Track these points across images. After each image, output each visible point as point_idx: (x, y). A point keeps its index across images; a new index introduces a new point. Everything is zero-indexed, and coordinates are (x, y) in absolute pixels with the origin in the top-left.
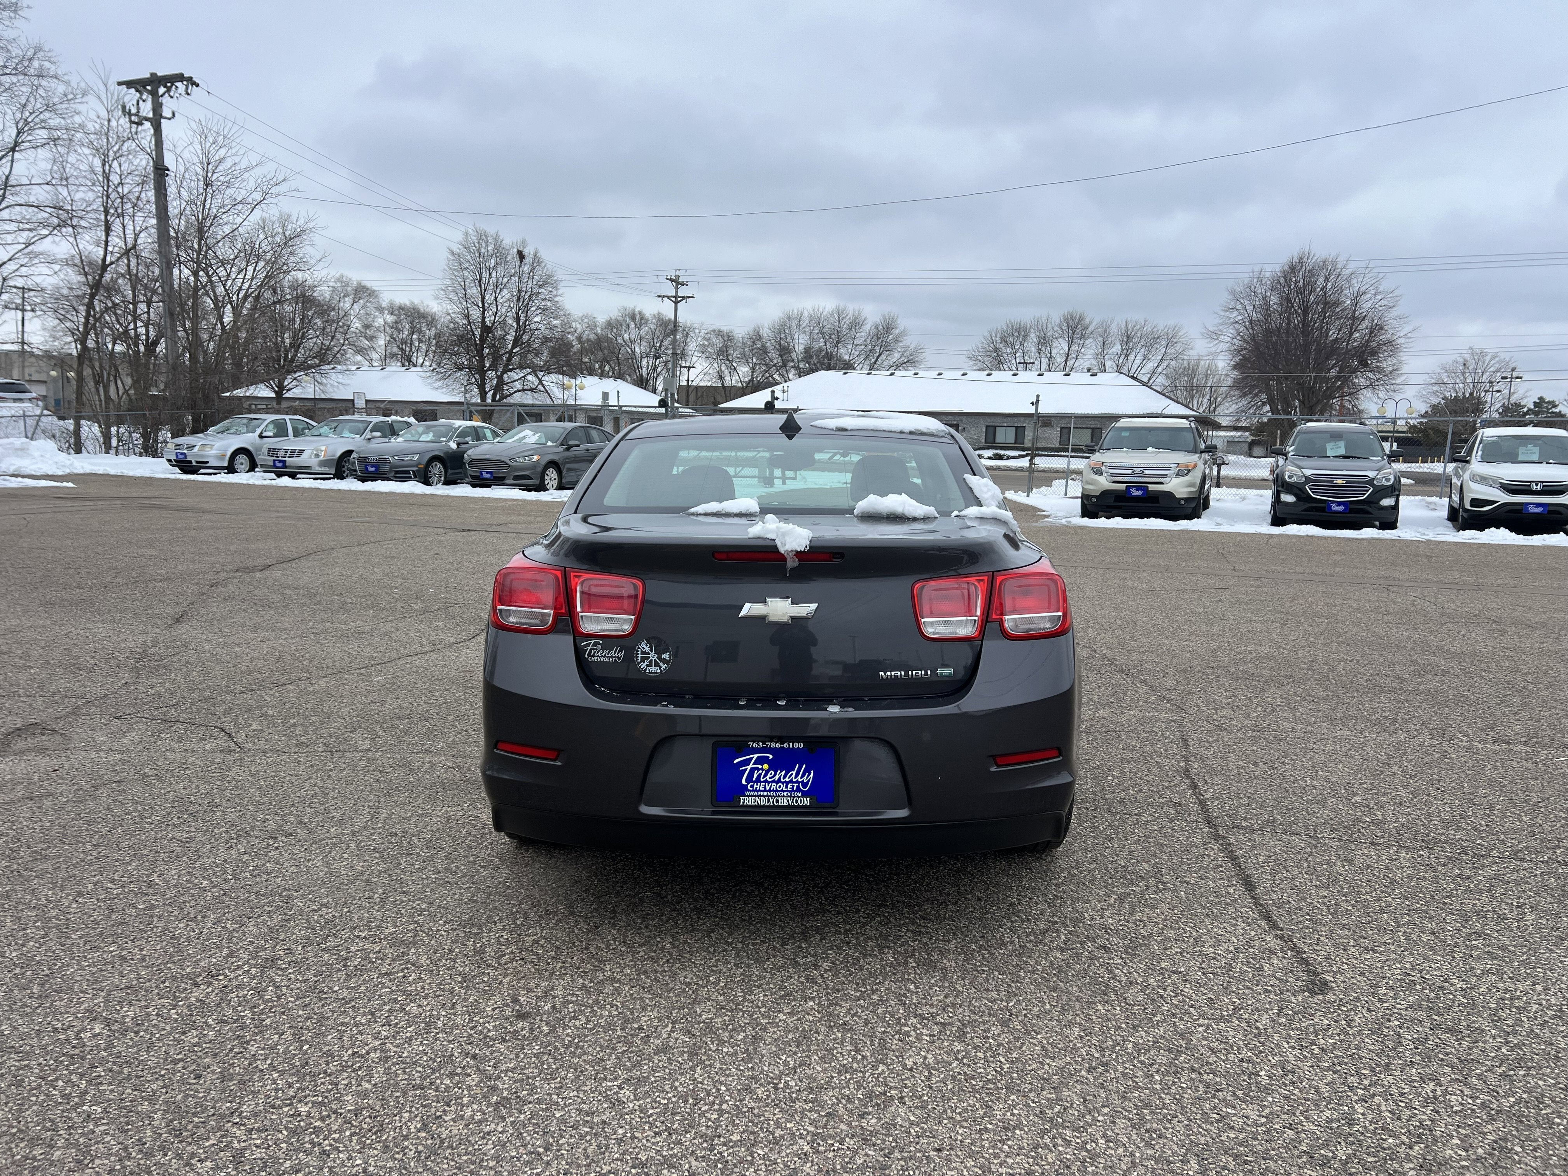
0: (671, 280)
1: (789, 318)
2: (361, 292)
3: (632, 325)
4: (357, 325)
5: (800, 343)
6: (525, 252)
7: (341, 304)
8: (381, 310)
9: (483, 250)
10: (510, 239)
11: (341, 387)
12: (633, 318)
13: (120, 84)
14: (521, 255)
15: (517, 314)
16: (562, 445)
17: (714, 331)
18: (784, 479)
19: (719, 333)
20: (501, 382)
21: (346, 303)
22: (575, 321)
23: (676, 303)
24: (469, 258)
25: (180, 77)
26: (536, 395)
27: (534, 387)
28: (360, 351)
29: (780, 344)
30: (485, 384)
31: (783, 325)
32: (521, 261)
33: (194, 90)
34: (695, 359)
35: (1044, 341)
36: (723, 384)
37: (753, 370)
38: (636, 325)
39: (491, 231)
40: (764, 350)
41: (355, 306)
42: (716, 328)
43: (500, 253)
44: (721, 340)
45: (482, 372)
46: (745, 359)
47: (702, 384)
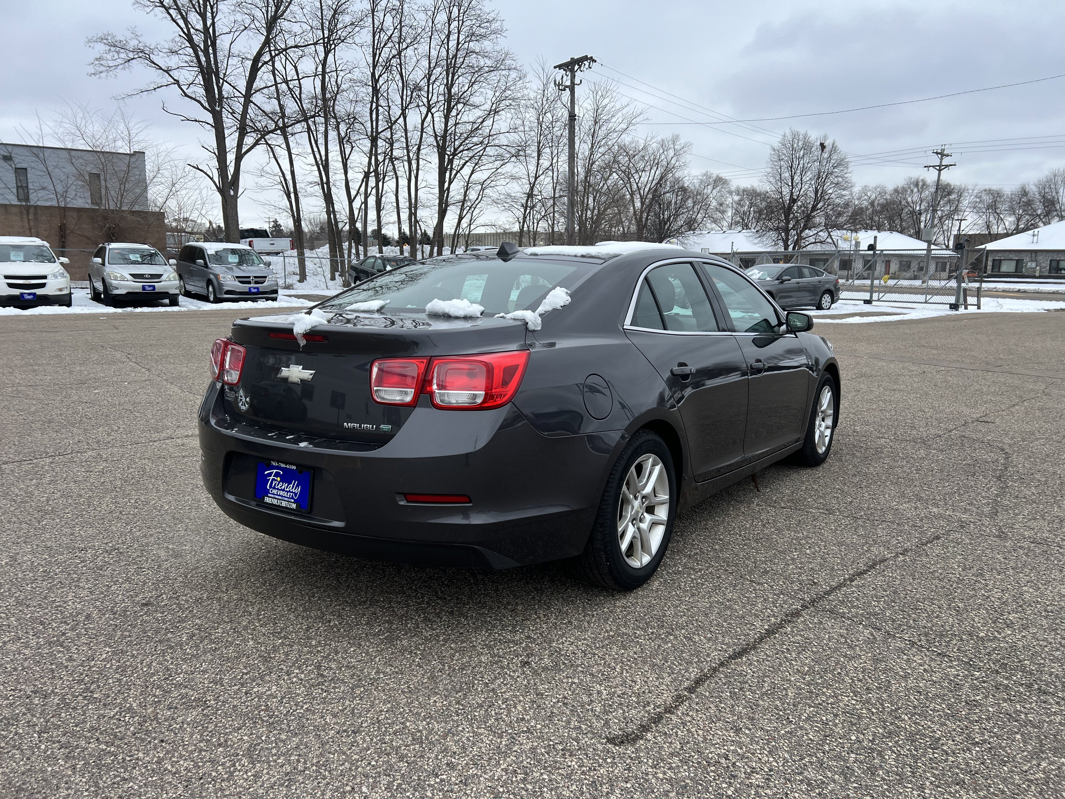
0: (937, 153)
1: (1055, 176)
2: (719, 182)
3: (916, 190)
4: (714, 204)
6: (826, 144)
7: (705, 191)
8: (730, 193)
9: (795, 145)
10: (815, 136)
11: (696, 245)
12: (917, 185)
13: (555, 67)
14: (823, 146)
15: (816, 188)
16: (778, 279)
17: (985, 190)
19: (989, 192)
20: (800, 238)
21: (708, 190)
22: (870, 191)
23: (940, 171)
24: (785, 152)
25: (586, 58)
26: (824, 246)
27: (823, 240)
28: (715, 221)
29: (1044, 197)
30: (789, 239)
31: (1049, 181)
32: (823, 151)
33: (594, 65)
34: (966, 213)
36: (989, 232)
37: (1018, 220)
38: (918, 190)
39: (802, 131)
40: (1029, 203)
41: (714, 191)
42: (987, 187)
43: (807, 147)
44: (991, 197)
45: (787, 231)
46: (1012, 210)
47: (970, 233)
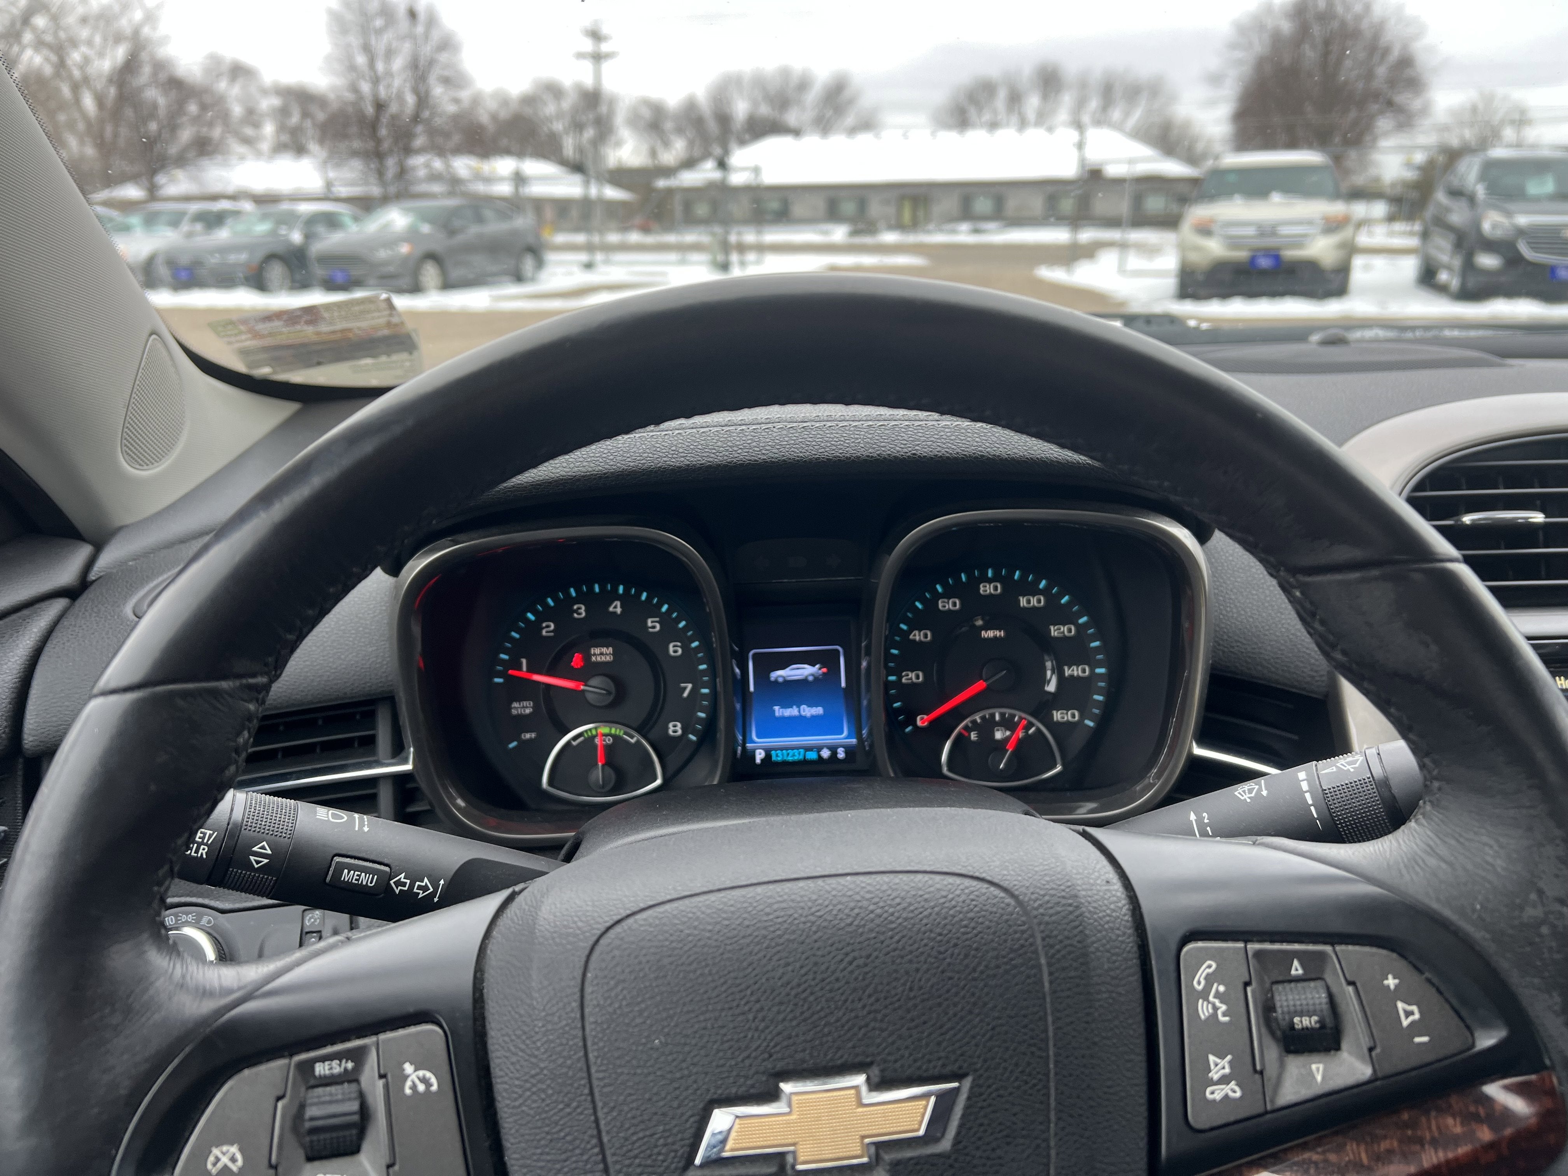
0: (589, 31)
2: (238, 71)
4: (237, 110)
5: (741, 109)
6: (417, 10)
7: (218, 86)
8: (265, 92)
9: (367, 8)
12: (551, 90)
14: (412, 14)
15: (416, 86)
17: (643, 101)
18: (743, 264)
19: (648, 103)
20: (402, 169)
21: (222, 85)
22: (484, 98)
23: (597, 63)
24: (351, 18)
28: (247, 141)
29: (718, 112)
30: (385, 171)
31: (721, 89)
32: (413, 21)
34: (623, 134)
35: (1015, 99)
36: (656, 162)
37: (690, 142)
38: (553, 99)
40: (701, 121)
41: (233, 87)
42: (643, 96)
43: (387, 12)
44: (651, 111)
45: (379, 156)
46: (679, 131)
